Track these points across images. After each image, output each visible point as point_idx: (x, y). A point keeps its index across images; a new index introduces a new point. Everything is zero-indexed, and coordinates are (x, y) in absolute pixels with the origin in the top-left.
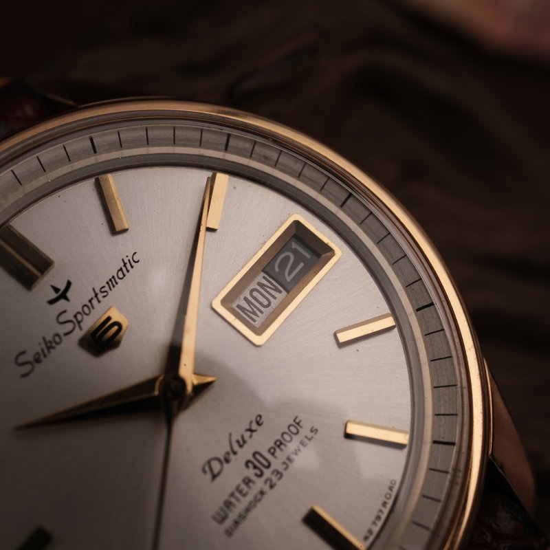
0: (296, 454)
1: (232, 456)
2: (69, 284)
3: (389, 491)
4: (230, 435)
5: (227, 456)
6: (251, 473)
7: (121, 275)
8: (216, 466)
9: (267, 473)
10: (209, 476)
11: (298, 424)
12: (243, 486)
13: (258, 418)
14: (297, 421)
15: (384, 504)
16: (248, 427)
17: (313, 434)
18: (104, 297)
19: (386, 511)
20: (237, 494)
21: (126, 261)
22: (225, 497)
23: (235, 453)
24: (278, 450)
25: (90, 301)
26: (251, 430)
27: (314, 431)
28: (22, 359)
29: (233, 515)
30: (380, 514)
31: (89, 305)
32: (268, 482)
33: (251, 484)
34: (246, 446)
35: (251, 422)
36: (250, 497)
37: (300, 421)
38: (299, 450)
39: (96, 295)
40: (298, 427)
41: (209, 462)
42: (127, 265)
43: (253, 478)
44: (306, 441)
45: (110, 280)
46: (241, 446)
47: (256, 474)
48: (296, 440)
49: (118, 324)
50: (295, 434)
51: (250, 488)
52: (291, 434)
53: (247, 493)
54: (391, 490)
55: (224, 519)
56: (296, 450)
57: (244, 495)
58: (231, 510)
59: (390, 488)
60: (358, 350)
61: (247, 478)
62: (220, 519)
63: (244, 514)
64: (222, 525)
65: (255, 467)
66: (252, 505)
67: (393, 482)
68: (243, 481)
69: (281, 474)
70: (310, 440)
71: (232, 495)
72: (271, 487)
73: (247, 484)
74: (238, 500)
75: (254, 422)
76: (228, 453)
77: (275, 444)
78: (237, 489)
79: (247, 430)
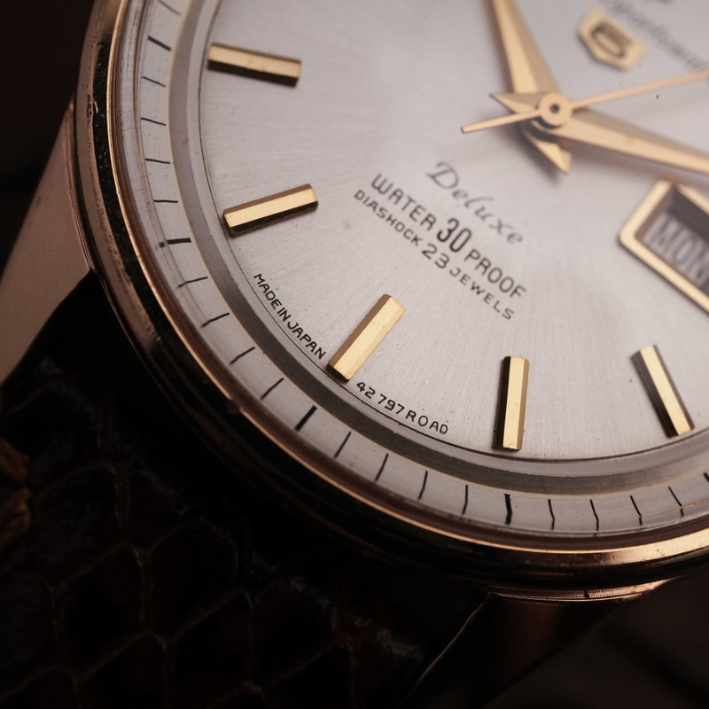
0: (473, 288)
1: (462, 201)
3: (431, 421)
4: (490, 199)
5: (463, 194)
6: (443, 226)
8: (447, 180)
9: (444, 247)
10: (435, 171)
11: (515, 291)
12: (424, 215)
13: (518, 238)
14: (519, 291)
15: (411, 415)
16: (504, 222)
17: (503, 312)
19: (401, 418)
20: (412, 207)
22: (407, 192)
23: (467, 205)
24: (477, 262)
26: (500, 227)
27: (508, 314)
29: (382, 200)
30: (397, 408)
32: (432, 249)
33: (427, 225)
34: (478, 220)
35: (511, 227)
36: (409, 223)
37: (519, 295)
38: (478, 293)
40: (510, 292)
41: (452, 170)
43: (435, 229)
44: (492, 302)
46: (477, 213)
47: (440, 233)
48: (493, 289)
49: (622, 55)
50: (501, 286)
51: (422, 223)
52: (500, 281)
53: (415, 220)
54: (432, 425)
55: (379, 188)
56: (478, 287)
57: (411, 216)
58: (390, 198)
59: (435, 425)
60: (631, 381)
61: (435, 221)
62: (377, 184)
63: (387, 216)
64: (371, 187)
65: (450, 231)
66: (400, 227)
67: (443, 429)
68: (430, 215)
69: (444, 266)
70: (495, 307)
71: (411, 200)
72: (424, 252)
73: (427, 219)
74: (404, 209)
75: (511, 232)
76: (466, 196)
77: (485, 258)
78: (419, 206)
79: (500, 221)
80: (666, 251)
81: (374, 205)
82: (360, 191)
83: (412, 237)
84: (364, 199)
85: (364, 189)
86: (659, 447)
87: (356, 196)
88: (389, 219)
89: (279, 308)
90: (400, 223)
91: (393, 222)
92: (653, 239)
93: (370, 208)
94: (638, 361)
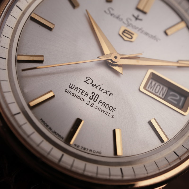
0: (102, 111)
2: (141, 20)
3: (96, 151)
5: (94, 85)
6: (90, 95)
7: (150, 36)
8: (90, 82)
9: (92, 101)
10: (86, 80)
11: (114, 110)
13: (112, 94)
14: (115, 109)
15: (91, 150)
17: (111, 116)
19: (88, 152)
20: (81, 91)
22: (79, 87)
23: (96, 88)
24: (102, 104)
25: (137, 28)
26: (106, 92)
27: (113, 116)
28: (111, 10)
29: (73, 91)
30: (86, 149)
32: (89, 102)
36: (81, 96)
38: (103, 112)
39: (140, 29)
40: (112, 110)
41: (91, 79)
46: (99, 89)
47: (90, 97)
48: (107, 110)
49: (132, 38)
50: (109, 109)
51: (85, 96)
52: (109, 107)
53: (83, 95)
55: (71, 88)
56: (103, 111)
57: (81, 94)
59: (98, 152)
60: (149, 129)
62: (70, 87)
63: (75, 95)
65: (93, 96)
66: (79, 98)
67: (100, 153)
68: (86, 93)
69: (93, 106)
70: (109, 115)
71: (80, 89)
72: (87, 103)
73: (86, 94)
74: (79, 92)
75: (110, 93)
76: (96, 85)
77: (104, 102)
78: (83, 91)
79: (106, 91)
80: (152, 90)
81: (70, 93)
82: (66, 89)
83: (83, 100)
84: (67, 91)
86: (160, 146)
87: (65, 91)
88: (75, 96)
89: (49, 127)
90: (79, 96)
91: (77, 96)
92: (148, 88)
94: (150, 123)
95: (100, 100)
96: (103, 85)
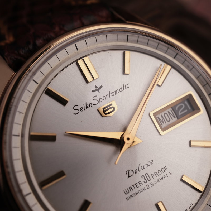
0: (161, 180)
2: (101, 86)
6: (142, 180)
7: (121, 90)
8: (131, 173)
9: (148, 182)
10: (127, 175)
11: (165, 169)
12: (138, 184)
13: (152, 161)
14: (165, 168)
18: (112, 96)
20: (135, 186)
21: (124, 86)
22: (131, 186)
23: (139, 171)
24: (155, 176)
25: (107, 96)
26: (148, 165)
27: (170, 174)
28: (76, 108)
29: (131, 193)
31: (106, 97)
32: (148, 186)
34: (144, 170)
36: (139, 189)
37: (167, 168)
38: (163, 179)
39: (110, 94)
40: (165, 170)
41: (129, 170)
42: (124, 87)
43: (143, 182)
44: (166, 176)
45: (116, 91)
46: (142, 169)
47: (144, 181)
48: (163, 174)
49: (114, 108)
50: (163, 172)
51: (140, 186)
52: (161, 171)
53: (139, 187)
54: (190, 206)
55: (127, 193)
56: (161, 178)
57: (137, 187)
58: (131, 191)
59: (191, 206)
60: (196, 150)
61: (141, 182)
62: (126, 193)
63: (135, 194)
64: (126, 195)
65: (145, 179)
66: (139, 192)
67: (192, 204)
68: (139, 182)
69: (153, 185)
70: (168, 176)
71: (133, 186)
72: (148, 188)
73: (140, 184)
74: (135, 189)
75: (150, 162)
76: (137, 170)
77: (155, 173)
78: (135, 184)
79: (146, 164)
80: (166, 123)
81: (131, 196)
83: (143, 190)
84: (129, 198)
85: (126, 197)
87: (127, 200)
88: (136, 194)
90: (138, 191)
91: (137, 193)
93: (132, 198)
95: (152, 175)
96: (140, 163)
